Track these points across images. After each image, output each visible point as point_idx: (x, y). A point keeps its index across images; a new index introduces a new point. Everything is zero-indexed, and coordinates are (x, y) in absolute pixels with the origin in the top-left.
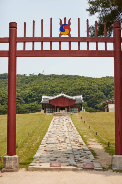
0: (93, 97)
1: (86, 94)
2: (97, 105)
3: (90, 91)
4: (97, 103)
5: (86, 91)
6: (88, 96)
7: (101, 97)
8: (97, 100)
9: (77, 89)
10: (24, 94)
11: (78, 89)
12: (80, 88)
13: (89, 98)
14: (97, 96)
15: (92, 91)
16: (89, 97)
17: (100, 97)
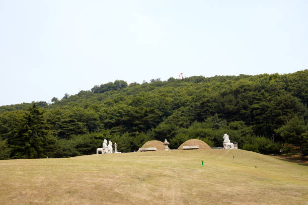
0: (269, 107)
1: (251, 103)
2: (281, 129)
3: (263, 94)
4: (281, 123)
5: (251, 93)
6: (256, 106)
7: (291, 108)
8: (279, 115)
9: (228, 91)
10: (108, 114)
11: (230, 93)
12: (234, 89)
13: (258, 111)
14: (278, 105)
15: (266, 94)
16: (258, 109)
17: (287, 107)
